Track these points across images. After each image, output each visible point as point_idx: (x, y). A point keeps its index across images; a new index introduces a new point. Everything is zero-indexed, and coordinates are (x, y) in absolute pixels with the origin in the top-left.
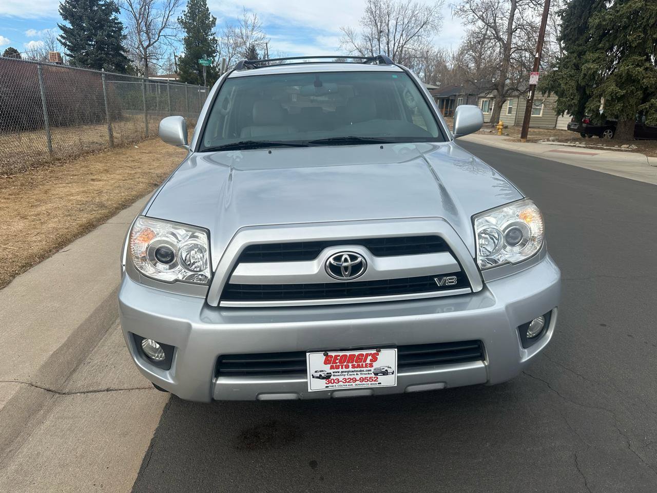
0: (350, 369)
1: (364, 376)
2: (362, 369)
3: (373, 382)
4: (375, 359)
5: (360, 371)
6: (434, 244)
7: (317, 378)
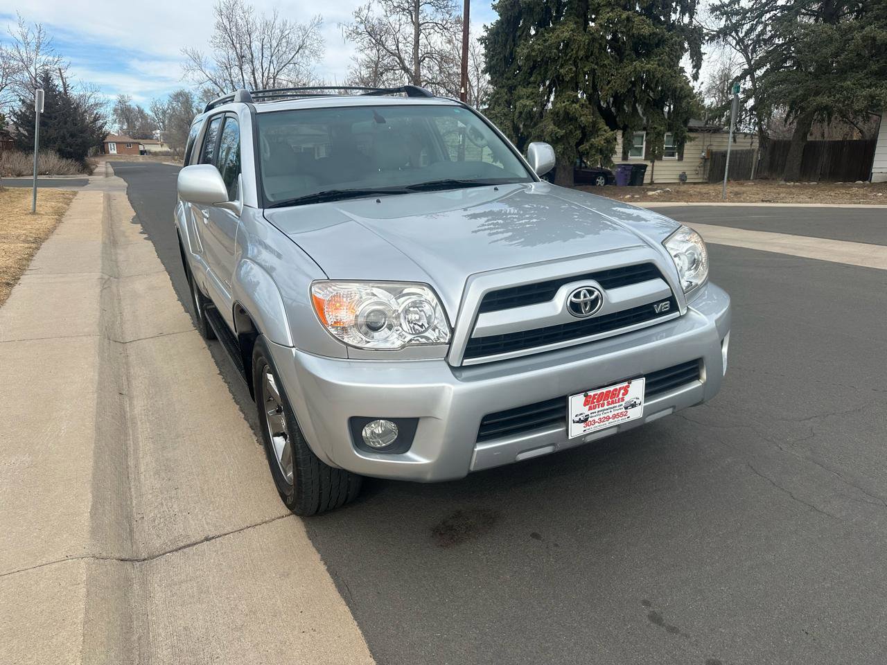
0: (606, 407)
1: (616, 412)
2: (615, 405)
3: (623, 417)
4: (626, 392)
5: (613, 407)
6: (646, 271)
7: (578, 422)
